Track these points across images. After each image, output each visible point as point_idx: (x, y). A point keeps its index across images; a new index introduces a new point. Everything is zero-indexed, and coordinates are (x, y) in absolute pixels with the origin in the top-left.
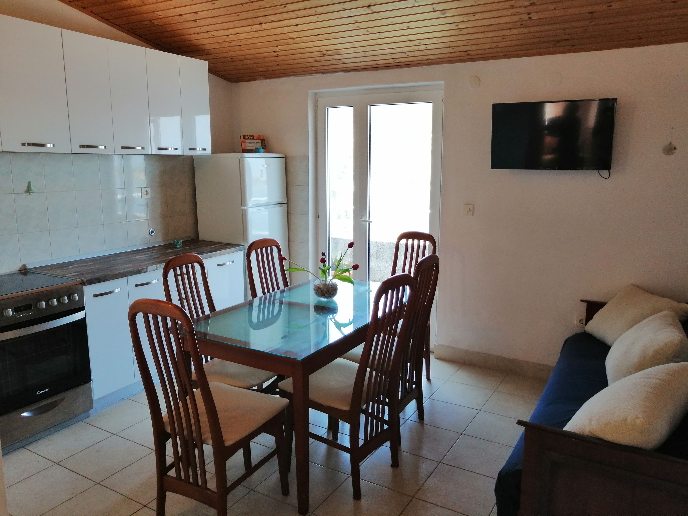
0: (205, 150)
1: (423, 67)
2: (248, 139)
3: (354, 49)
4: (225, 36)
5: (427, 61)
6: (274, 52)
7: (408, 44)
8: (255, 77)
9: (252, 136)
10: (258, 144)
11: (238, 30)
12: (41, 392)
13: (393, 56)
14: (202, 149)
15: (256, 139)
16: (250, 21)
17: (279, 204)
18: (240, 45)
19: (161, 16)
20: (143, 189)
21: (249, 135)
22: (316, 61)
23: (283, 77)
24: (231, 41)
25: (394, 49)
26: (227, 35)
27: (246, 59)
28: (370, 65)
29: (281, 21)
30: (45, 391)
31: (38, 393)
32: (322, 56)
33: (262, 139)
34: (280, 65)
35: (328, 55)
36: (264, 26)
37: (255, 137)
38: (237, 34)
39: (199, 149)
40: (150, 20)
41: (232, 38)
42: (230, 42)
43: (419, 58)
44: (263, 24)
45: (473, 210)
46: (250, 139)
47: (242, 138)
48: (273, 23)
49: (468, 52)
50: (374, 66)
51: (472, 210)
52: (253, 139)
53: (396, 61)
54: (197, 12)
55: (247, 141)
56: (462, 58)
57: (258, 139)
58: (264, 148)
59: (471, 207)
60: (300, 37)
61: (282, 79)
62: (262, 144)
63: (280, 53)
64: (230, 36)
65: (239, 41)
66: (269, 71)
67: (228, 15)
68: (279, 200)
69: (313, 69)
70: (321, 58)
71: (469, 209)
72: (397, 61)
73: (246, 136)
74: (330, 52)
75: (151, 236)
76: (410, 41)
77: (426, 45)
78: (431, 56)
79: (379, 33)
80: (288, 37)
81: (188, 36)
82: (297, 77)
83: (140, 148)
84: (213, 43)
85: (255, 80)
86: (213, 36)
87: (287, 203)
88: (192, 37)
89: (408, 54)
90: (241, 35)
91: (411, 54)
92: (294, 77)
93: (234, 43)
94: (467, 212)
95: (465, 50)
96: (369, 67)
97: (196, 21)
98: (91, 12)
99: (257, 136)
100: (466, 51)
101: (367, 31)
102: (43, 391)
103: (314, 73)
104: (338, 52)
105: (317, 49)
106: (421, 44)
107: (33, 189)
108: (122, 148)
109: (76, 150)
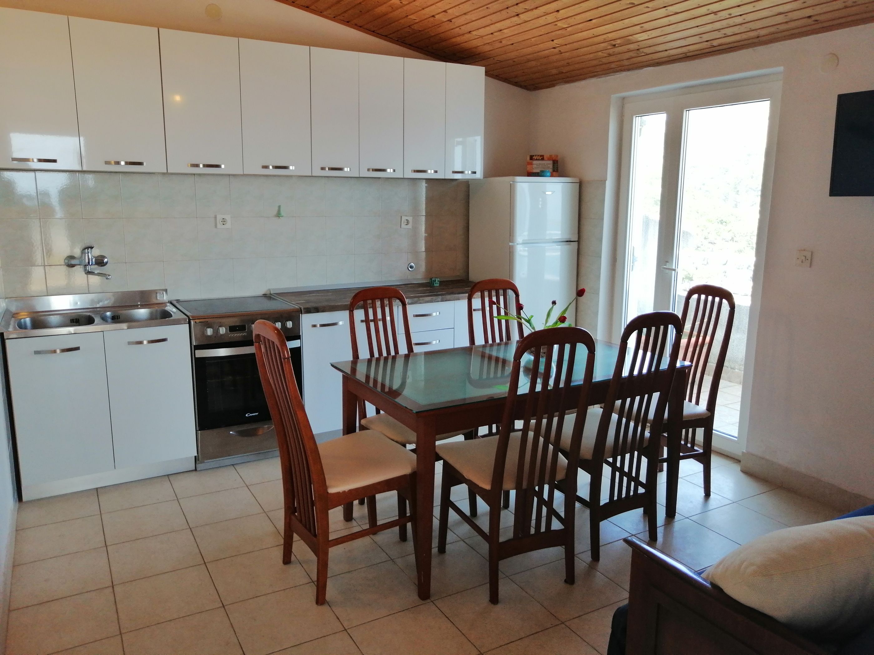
0: (475, 173)
1: (755, 48)
2: (537, 160)
3: (646, 34)
4: (489, 34)
5: (759, 39)
6: (554, 48)
7: (712, 17)
8: (553, 82)
9: (541, 156)
10: (549, 165)
11: (499, 26)
12: (251, 415)
13: (706, 37)
14: (472, 172)
15: (546, 159)
16: (504, 14)
17: (567, 241)
18: (513, 44)
19: (416, 20)
20: (403, 217)
21: (538, 155)
22: (610, 55)
23: (584, 79)
24: (501, 39)
25: (699, 27)
26: (492, 34)
27: (529, 61)
28: (683, 53)
29: (537, 8)
30: (254, 414)
31: (248, 415)
32: (612, 48)
33: (554, 159)
34: (571, 65)
35: (619, 45)
36: (523, 17)
37: (545, 157)
38: (501, 30)
39: (467, 172)
40: (409, 26)
41: (498, 36)
42: (499, 41)
43: (744, 36)
44: (520, 14)
45: (811, 260)
46: (539, 160)
47: (528, 158)
48: (529, 12)
49: (814, 18)
50: (688, 54)
51: (809, 259)
52: (543, 159)
53: (713, 44)
54: (446, 10)
55: (535, 162)
56: (808, 28)
57: (549, 159)
58: (556, 170)
59: (809, 255)
60: (572, 26)
61: (583, 83)
62: (553, 166)
63: (563, 49)
64: (494, 34)
65: (508, 39)
66: (562, 73)
67: (477, 9)
68: (567, 237)
69: (613, 66)
70: (614, 51)
71: (804, 257)
72: (715, 43)
73: (534, 156)
74: (619, 41)
75: (409, 271)
76: (715, 13)
77: (741, 15)
78: (759, 31)
79: (665, 7)
80: (556, 28)
81: (454, 40)
82: (599, 78)
83: (392, 170)
84: (483, 45)
85: (553, 85)
86: (478, 37)
87: (579, 241)
88: (458, 40)
89: (723, 31)
90: (505, 31)
91: (729, 31)
92: (595, 78)
93: (504, 42)
94: (802, 262)
95: (809, 15)
96: (681, 56)
97: (451, 21)
98: (356, 25)
99: (549, 156)
100: (810, 17)
101: (648, 7)
102: (252, 414)
103: (617, 71)
104: (629, 40)
105: (601, 38)
106: (732, 16)
107: (282, 213)
108: (368, 170)
109: (318, 172)
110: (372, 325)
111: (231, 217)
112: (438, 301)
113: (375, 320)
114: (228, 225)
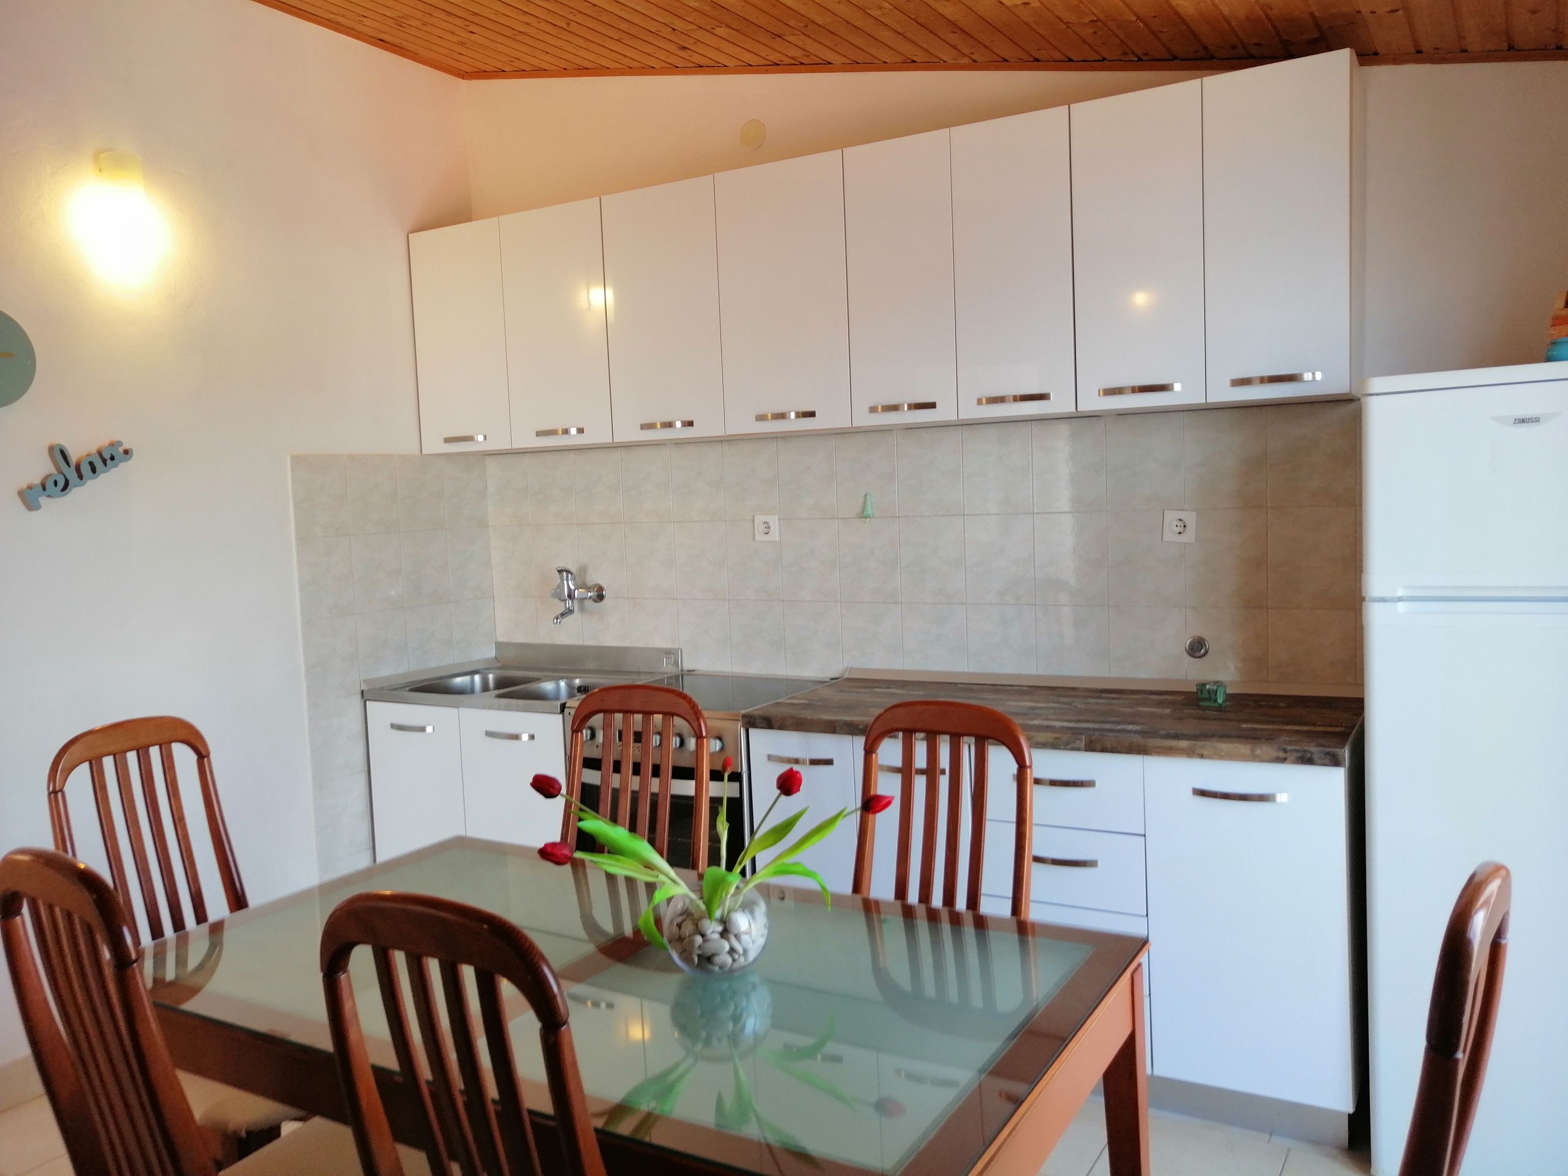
20: (1168, 513)
75: (1191, 658)
107: (869, 511)
108: (979, 402)
109: (865, 420)
110: (920, 783)
111: (779, 520)
112: (1079, 749)
113: (931, 772)
114: (775, 535)
